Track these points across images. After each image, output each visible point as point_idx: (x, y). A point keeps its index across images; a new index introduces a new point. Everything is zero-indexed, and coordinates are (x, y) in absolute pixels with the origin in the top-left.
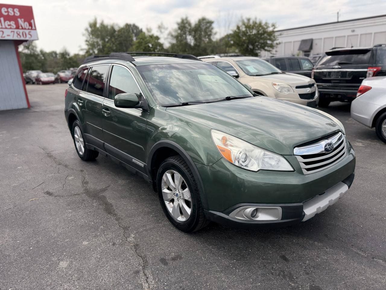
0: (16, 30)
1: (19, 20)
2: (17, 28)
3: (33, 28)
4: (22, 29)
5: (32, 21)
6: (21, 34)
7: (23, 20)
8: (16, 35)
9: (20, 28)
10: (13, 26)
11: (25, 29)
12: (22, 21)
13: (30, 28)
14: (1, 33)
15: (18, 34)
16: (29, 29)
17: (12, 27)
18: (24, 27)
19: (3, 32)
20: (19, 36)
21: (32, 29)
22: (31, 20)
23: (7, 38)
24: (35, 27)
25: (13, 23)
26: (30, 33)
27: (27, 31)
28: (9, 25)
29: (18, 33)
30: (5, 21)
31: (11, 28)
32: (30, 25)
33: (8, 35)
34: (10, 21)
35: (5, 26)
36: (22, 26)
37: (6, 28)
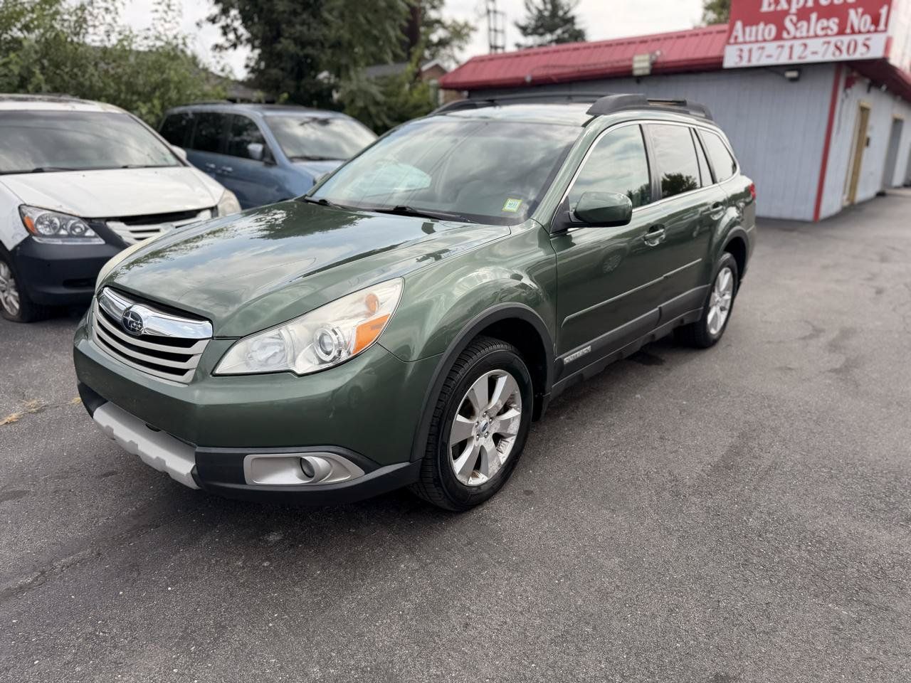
0: (833, 40)
1: (852, 12)
2: (841, 32)
3: (882, 27)
4: (853, 32)
5: (884, 11)
6: (844, 48)
7: (860, 10)
8: (832, 48)
9: (848, 30)
10: (832, 30)
11: (860, 32)
12: (857, 13)
13: (872, 28)
14: (802, 48)
15: (838, 48)
16: (869, 32)
17: (829, 32)
18: (856, 29)
19: (805, 45)
20: (837, 53)
21: (876, 31)
22: (881, 7)
23: (811, 58)
24: (886, 24)
25: (833, 24)
26: (868, 43)
27: (860, 39)
28: (823, 29)
29: (839, 44)
30: (818, 19)
31: (826, 35)
32: (876, 21)
33: (815, 53)
34: (828, 18)
35: (815, 32)
36: (852, 28)
37: (816, 36)
